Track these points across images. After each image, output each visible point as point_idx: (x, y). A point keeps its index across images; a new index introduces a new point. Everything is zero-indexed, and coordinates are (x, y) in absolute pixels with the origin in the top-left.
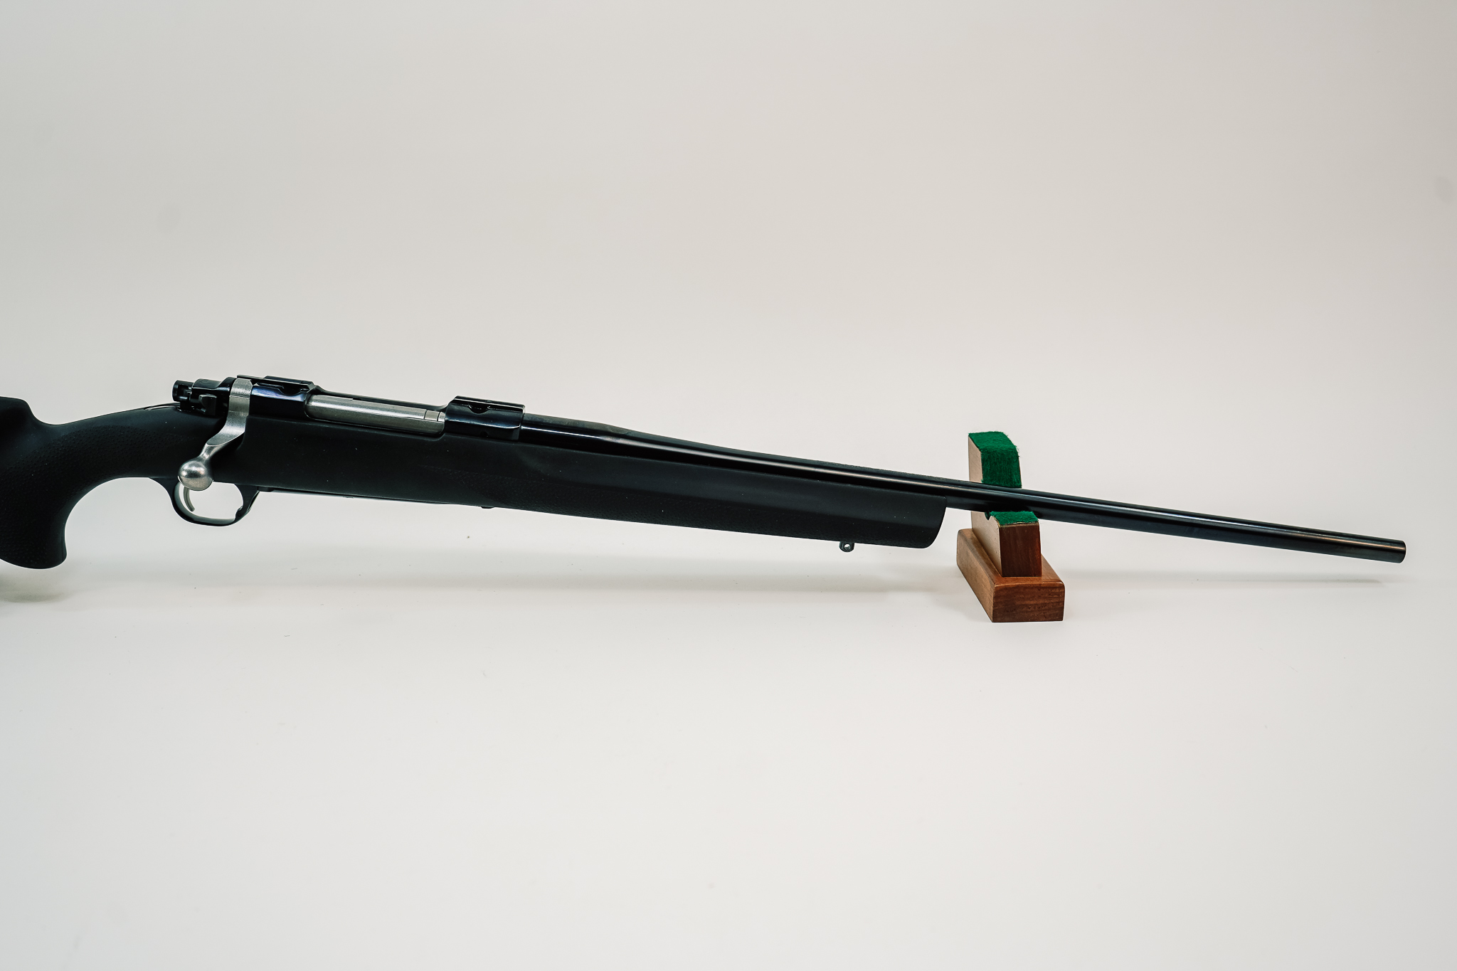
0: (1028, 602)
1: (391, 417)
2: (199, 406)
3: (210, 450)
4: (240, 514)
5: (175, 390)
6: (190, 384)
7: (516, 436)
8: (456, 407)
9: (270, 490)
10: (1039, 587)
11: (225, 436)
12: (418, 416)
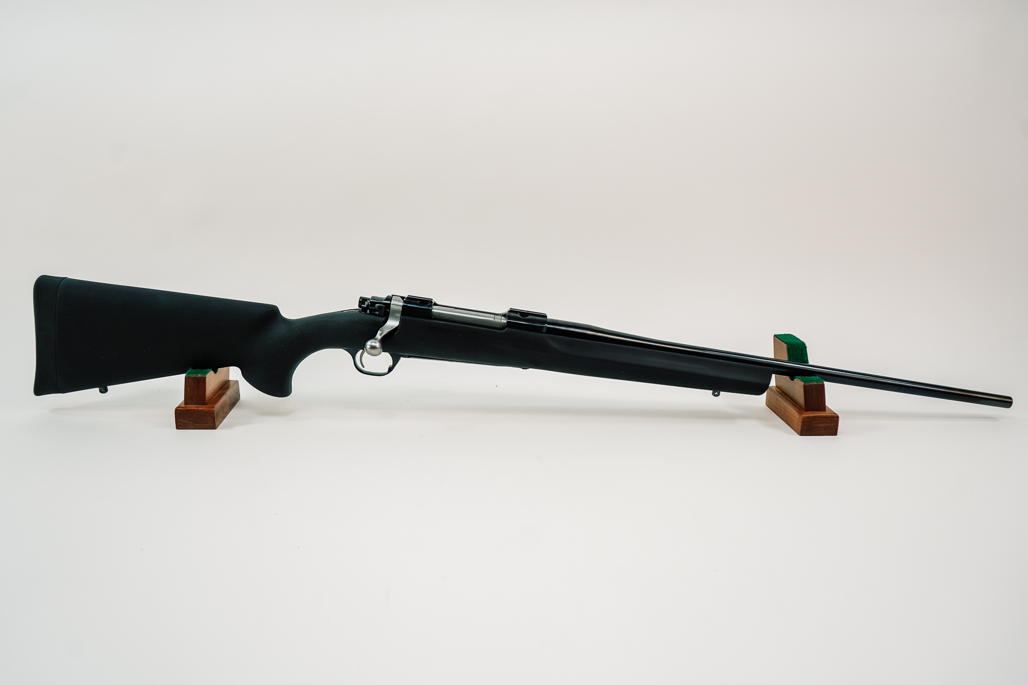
0: (819, 425)
1: (477, 319)
2: (376, 310)
3: (381, 334)
4: (390, 369)
5: (360, 302)
6: (369, 299)
7: (545, 330)
8: (512, 314)
9: (409, 357)
10: (826, 417)
11: (388, 327)
12: (490, 318)
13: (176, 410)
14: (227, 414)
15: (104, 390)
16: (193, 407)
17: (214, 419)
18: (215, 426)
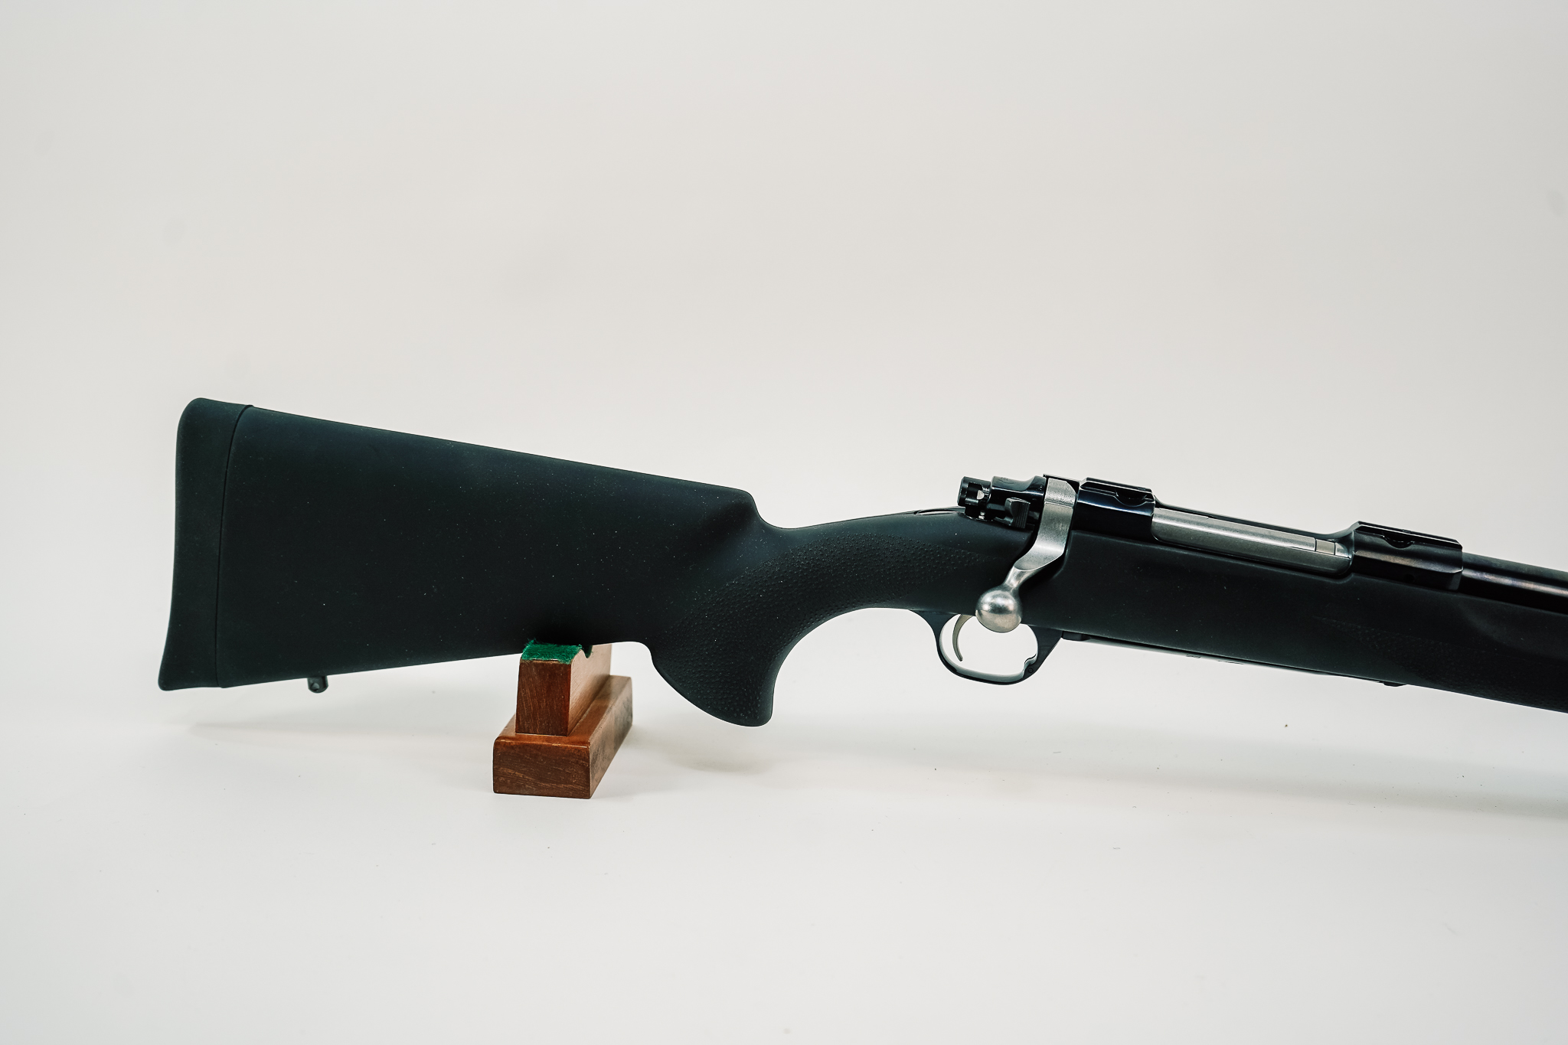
1: (1271, 546)
2: (1006, 513)
3: (1019, 575)
4: (1031, 668)
5: (963, 491)
6: (988, 486)
7: (1455, 584)
8: (1367, 538)
9: (1084, 638)
11: (1038, 558)
12: (1306, 547)
13: (497, 744)
14: (610, 760)
15: (319, 685)
16: (537, 739)
17: (587, 771)
18: (589, 791)
